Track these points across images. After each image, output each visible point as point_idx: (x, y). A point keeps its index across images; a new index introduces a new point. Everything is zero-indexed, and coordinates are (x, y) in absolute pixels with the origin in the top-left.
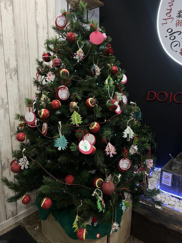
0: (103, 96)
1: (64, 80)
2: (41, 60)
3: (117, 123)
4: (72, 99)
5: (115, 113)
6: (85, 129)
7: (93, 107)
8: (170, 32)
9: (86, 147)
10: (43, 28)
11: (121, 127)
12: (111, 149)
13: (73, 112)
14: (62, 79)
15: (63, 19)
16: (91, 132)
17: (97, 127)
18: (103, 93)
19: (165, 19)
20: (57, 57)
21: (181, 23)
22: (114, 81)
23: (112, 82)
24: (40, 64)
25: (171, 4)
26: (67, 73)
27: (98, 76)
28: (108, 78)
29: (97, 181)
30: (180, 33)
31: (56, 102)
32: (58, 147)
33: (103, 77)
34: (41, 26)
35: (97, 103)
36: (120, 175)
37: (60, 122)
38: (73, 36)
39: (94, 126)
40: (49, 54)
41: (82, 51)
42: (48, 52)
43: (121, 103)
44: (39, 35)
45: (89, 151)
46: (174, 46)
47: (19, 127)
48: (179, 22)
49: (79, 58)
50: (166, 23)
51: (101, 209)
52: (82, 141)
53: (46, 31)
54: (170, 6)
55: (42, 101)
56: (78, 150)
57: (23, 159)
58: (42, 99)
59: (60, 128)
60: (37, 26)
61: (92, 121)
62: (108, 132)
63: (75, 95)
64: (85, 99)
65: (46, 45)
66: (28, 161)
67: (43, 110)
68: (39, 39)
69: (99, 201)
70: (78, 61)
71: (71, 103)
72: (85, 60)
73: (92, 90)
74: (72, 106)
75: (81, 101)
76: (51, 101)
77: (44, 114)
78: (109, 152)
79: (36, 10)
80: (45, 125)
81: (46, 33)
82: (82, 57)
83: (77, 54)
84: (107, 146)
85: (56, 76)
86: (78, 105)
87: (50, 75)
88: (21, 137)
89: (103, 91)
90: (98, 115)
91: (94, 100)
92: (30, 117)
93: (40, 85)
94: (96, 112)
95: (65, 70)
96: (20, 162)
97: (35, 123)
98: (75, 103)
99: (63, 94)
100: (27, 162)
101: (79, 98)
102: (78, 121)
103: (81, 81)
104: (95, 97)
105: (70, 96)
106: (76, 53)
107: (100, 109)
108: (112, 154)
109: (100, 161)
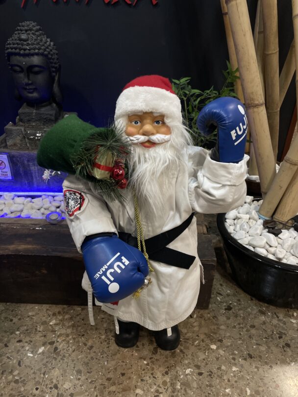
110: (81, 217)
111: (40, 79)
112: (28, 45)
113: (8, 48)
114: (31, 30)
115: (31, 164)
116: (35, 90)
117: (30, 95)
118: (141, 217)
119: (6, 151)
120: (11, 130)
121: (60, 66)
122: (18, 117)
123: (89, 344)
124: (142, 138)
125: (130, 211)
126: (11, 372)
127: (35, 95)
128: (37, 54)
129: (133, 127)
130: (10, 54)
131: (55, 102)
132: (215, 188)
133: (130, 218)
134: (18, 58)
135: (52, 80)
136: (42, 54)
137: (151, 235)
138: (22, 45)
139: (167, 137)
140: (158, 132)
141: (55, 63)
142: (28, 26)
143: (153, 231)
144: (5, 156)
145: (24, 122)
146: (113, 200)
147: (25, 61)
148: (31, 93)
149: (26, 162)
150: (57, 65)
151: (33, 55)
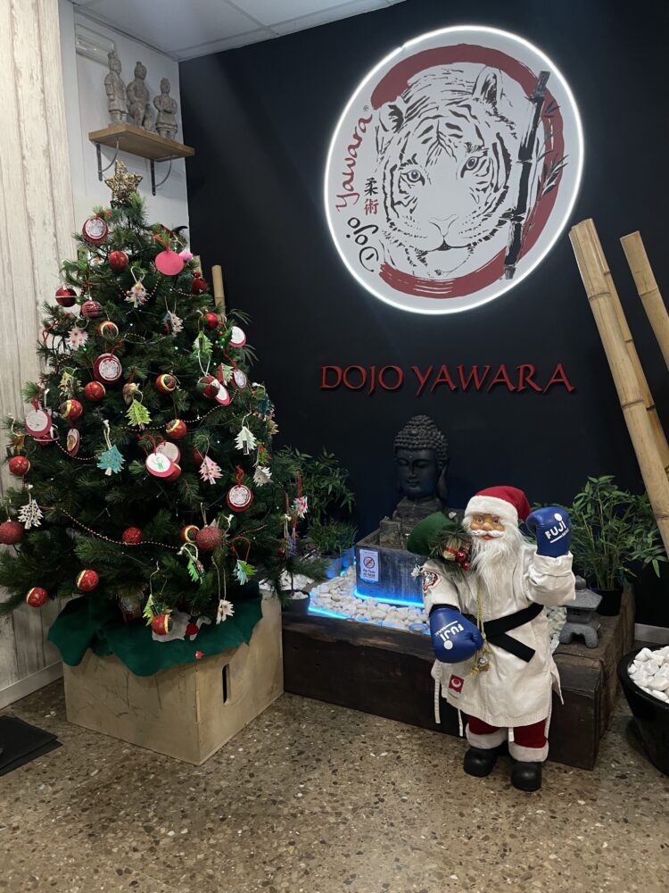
0: (190, 371)
1: (110, 343)
2: (54, 303)
3: (220, 422)
4: (128, 379)
5: (217, 403)
6: (159, 433)
7: (171, 392)
8: (355, 227)
9: (160, 465)
10: (45, 224)
11: (231, 430)
12: (211, 470)
13: (132, 402)
14: (104, 340)
15: (99, 224)
16: (171, 438)
17: (180, 427)
18: (189, 365)
19: (342, 197)
20: (90, 298)
21: (375, 205)
22: (213, 341)
23: (208, 345)
24: (54, 311)
25: (351, 162)
26: (114, 330)
27: (178, 333)
28: (199, 336)
29: (187, 530)
30: (374, 228)
31: (96, 386)
32: (105, 470)
33: (189, 335)
34: (38, 220)
35: (178, 384)
36: (231, 516)
37: (106, 422)
38: (122, 259)
39: (175, 426)
40: (73, 293)
41: (142, 287)
42: (70, 287)
43: (231, 387)
44: (33, 241)
45: (167, 472)
46: (368, 259)
47: (12, 445)
48: (371, 204)
49: (137, 300)
50: (345, 205)
51: (196, 577)
52: (153, 455)
53: (51, 230)
54: (349, 166)
55: (63, 386)
56: (146, 470)
57: (28, 506)
58: (63, 382)
59: (107, 432)
60: (30, 220)
61: (169, 418)
62: (202, 438)
63: (133, 371)
64: (153, 378)
65: (64, 273)
66: (39, 511)
67: (68, 401)
68: (35, 252)
69: (191, 562)
70: (136, 306)
71: (126, 385)
72: (150, 303)
73: (167, 359)
74: (128, 391)
75: (147, 381)
76: (83, 385)
77: (72, 410)
78: (207, 474)
79: (25, 183)
80: (74, 434)
81: (52, 234)
82: (143, 298)
83: (132, 293)
84: (203, 464)
85: (90, 336)
86: (140, 388)
87: (76, 334)
88: (20, 464)
89: (189, 361)
90: (183, 407)
91: (171, 377)
92: (38, 421)
93: (53, 355)
94: (178, 400)
95: (110, 323)
96: (21, 515)
97: (49, 433)
98: (133, 384)
99: (109, 369)
100: (39, 513)
101: (143, 375)
102: (143, 418)
103: (142, 343)
104: (174, 374)
105: (123, 373)
106: (130, 290)
107: (185, 395)
108: (215, 479)
109: (190, 491)
110: (433, 591)
111: (425, 472)
112: (417, 439)
113: (396, 442)
114: (422, 424)
115: (402, 565)
116: (418, 483)
117: (413, 489)
118: (482, 599)
119: (378, 547)
120: (387, 525)
121: (449, 459)
122: (396, 512)
123: (435, 762)
124: (482, 532)
125: (474, 593)
126: (353, 762)
127: (418, 488)
128: (425, 449)
129: (476, 523)
130: (398, 448)
131: (438, 496)
132: (537, 577)
133: (473, 600)
134: (405, 451)
135: (438, 473)
136: (430, 449)
137: (491, 618)
138: (412, 440)
139: (501, 533)
140: (495, 529)
141: (443, 456)
142: (420, 421)
143: (492, 614)
144: (376, 553)
145: (401, 517)
146: (460, 581)
147: (411, 456)
148: (414, 486)
149: (396, 562)
150: (446, 458)
151: (421, 449)
